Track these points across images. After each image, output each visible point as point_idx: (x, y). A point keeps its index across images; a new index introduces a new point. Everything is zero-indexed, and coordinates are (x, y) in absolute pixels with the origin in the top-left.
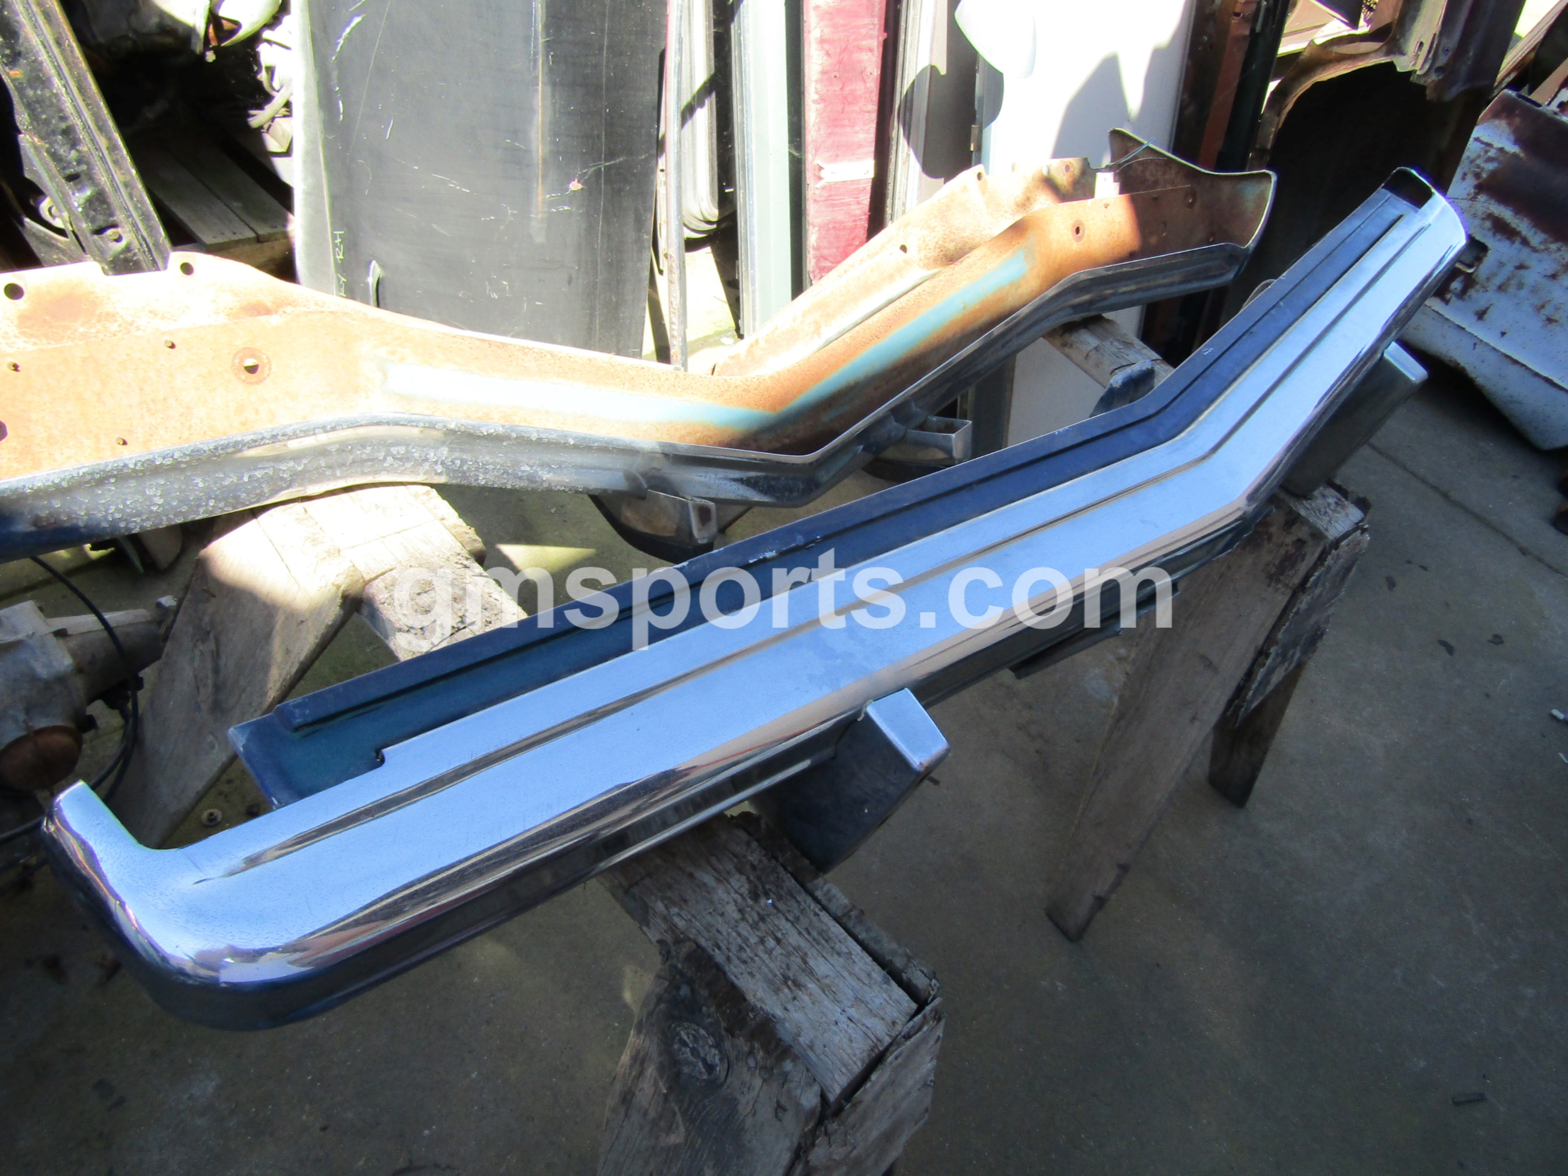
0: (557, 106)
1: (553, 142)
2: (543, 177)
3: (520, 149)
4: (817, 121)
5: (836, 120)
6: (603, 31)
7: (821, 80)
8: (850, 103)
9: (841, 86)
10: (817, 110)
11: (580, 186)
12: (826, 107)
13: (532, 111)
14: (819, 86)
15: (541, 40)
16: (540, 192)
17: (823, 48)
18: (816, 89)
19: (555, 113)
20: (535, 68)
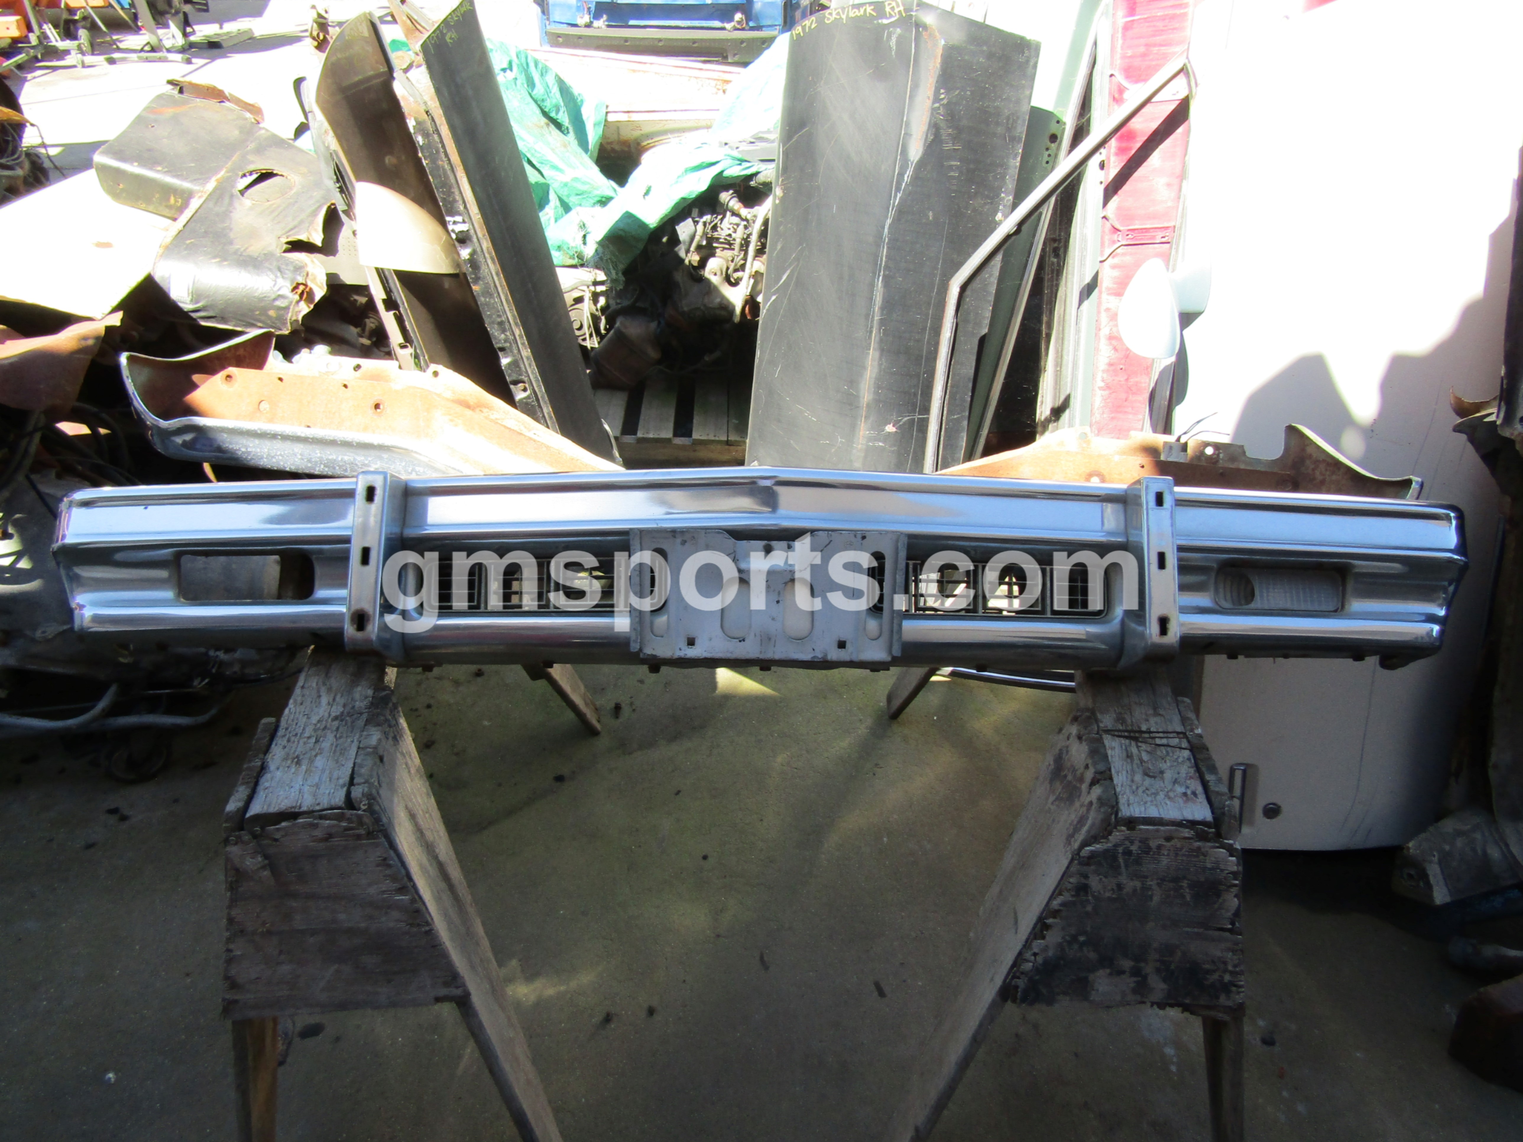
0: (883, 367)
1: (876, 393)
2: (865, 417)
3: (853, 394)
4: (1101, 405)
5: (1119, 407)
6: (927, 315)
7: (1108, 371)
8: (1134, 394)
9: (1126, 377)
10: (1102, 396)
11: (894, 430)
12: (1110, 394)
13: (864, 368)
14: (1105, 375)
15: (877, 318)
16: (862, 429)
17: (1111, 344)
18: (1103, 378)
19: (880, 371)
20: (870, 337)
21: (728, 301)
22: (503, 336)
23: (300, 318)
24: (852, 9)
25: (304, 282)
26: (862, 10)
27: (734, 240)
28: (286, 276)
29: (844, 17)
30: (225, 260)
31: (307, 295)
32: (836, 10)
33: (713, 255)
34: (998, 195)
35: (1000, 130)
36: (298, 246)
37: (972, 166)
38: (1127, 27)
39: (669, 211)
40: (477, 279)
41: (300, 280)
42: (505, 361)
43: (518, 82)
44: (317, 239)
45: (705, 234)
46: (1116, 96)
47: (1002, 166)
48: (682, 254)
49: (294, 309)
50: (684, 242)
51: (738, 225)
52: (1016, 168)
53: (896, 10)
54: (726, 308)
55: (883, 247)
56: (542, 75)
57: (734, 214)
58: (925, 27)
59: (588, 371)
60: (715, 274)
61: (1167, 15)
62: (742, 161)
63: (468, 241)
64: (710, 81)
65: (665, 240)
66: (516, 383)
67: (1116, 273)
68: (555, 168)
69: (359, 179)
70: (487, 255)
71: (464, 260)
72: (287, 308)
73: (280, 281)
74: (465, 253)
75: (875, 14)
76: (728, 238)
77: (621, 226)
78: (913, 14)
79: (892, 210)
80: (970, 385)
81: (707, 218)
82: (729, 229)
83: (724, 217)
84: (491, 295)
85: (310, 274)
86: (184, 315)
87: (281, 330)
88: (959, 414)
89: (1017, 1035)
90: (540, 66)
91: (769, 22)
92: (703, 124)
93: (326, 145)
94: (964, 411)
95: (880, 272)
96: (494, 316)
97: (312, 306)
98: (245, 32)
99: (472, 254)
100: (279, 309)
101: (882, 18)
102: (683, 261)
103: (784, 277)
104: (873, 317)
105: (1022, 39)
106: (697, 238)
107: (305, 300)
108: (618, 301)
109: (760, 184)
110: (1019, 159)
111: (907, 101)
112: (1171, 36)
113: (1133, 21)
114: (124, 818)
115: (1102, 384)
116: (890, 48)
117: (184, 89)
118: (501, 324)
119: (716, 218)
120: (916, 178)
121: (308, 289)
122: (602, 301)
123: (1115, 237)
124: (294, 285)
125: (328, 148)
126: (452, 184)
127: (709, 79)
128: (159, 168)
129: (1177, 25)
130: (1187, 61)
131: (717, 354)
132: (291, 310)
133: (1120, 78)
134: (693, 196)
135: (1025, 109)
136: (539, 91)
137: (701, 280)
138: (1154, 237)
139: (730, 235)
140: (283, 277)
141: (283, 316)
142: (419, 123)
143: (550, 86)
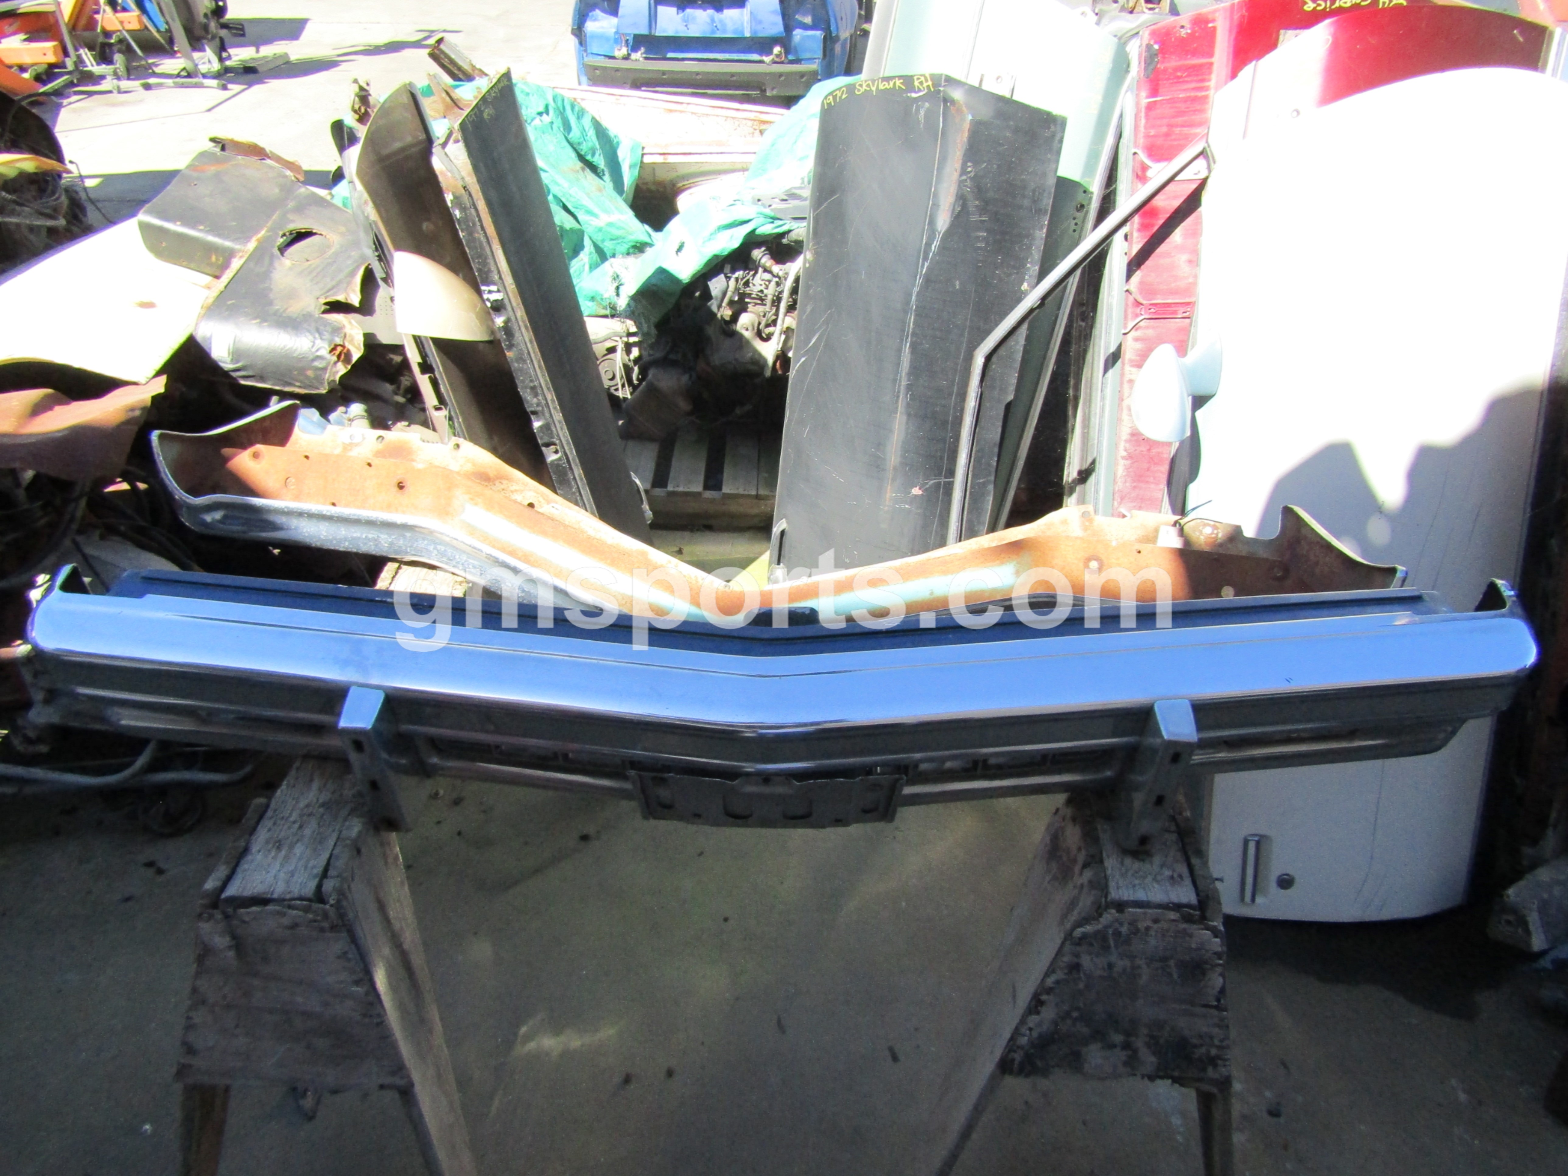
0: (910, 431)
1: (903, 457)
2: (892, 480)
3: (880, 457)
4: (1124, 474)
5: (1141, 476)
7: (1130, 441)
8: (1155, 464)
9: (1148, 447)
10: (1125, 465)
11: (920, 492)
12: (1133, 463)
13: (891, 431)
14: (1127, 445)
15: (904, 382)
16: (888, 491)
18: (1125, 447)
19: (907, 434)
20: (897, 402)
21: (760, 355)
22: (535, 400)
23: (337, 378)
24: (882, 82)
25: (342, 343)
26: (891, 83)
27: (766, 296)
28: (324, 337)
29: (874, 89)
30: (266, 321)
31: (345, 356)
32: (866, 81)
33: (745, 310)
34: (1024, 266)
35: (1026, 203)
36: (336, 307)
37: (998, 237)
38: (1150, 107)
39: (701, 267)
40: (511, 346)
41: (338, 341)
42: (537, 424)
43: (555, 126)
44: (355, 299)
45: (737, 289)
46: (1140, 173)
47: (1027, 236)
48: (714, 308)
49: (331, 369)
50: (716, 298)
51: (770, 281)
52: (1041, 239)
53: (925, 85)
54: (758, 361)
55: (911, 314)
56: (578, 118)
57: (766, 270)
58: (953, 102)
59: (620, 422)
60: (747, 330)
61: (1189, 97)
62: (775, 219)
63: (503, 310)
64: (747, 121)
65: (697, 294)
66: (547, 445)
67: (1139, 346)
68: (589, 212)
69: (398, 248)
70: (521, 323)
71: (499, 328)
72: (324, 369)
73: (319, 343)
74: (499, 321)
75: (904, 88)
76: (760, 294)
77: (654, 281)
78: (942, 89)
79: (920, 278)
80: (996, 450)
81: (739, 274)
82: (761, 285)
83: (756, 273)
84: (524, 361)
85: (348, 335)
86: (226, 374)
87: (318, 389)
88: (984, 478)
89: (1026, 1103)
90: (577, 109)
91: (808, 55)
92: (739, 166)
93: (366, 215)
94: (990, 475)
95: (907, 338)
96: (527, 382)
97: (349, 367)
98: (281, 56)
99: (507, 322)
100: (317, 369)
101: (911, 92)
102: (715, 315)
103: (814, 340)
104: (900, 381)
105: (1048, 114)
106: (729, 294)
107: (342, 361)
108: (651, 352)
109: (791, 241)
110: (1045, 230)
111: (935, 173)
112: (1193, 117)
113: (1155, 102)
114: (160, 872)
115: (1124, 454)
116: (919, 122)
117: (227, 146)
118: (533, 388)
119: (748, 273)
120: (943, 248)
121: (345, 351)
122: (635, 352)
123: (1138, 310)
124: (332, 347)
125: (367, 218)
126: (487, 255)
127: (745, 119)
128: (202, 227)
129: (1198, 107)
130: (1206, 145)
131: (748, 407)
132: (328, 371)
133: (1143, 157)
134: (726, 253)
135: (1051, 182)
136: (575, 135)
137: (733, 335)
138: (1175, 312)
139: (762, 291)
140: (321, 339)
141: (321, 375)
142: (456, 197)
143: (587, 129)
